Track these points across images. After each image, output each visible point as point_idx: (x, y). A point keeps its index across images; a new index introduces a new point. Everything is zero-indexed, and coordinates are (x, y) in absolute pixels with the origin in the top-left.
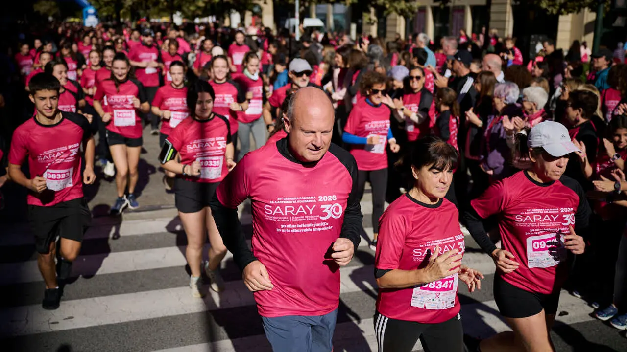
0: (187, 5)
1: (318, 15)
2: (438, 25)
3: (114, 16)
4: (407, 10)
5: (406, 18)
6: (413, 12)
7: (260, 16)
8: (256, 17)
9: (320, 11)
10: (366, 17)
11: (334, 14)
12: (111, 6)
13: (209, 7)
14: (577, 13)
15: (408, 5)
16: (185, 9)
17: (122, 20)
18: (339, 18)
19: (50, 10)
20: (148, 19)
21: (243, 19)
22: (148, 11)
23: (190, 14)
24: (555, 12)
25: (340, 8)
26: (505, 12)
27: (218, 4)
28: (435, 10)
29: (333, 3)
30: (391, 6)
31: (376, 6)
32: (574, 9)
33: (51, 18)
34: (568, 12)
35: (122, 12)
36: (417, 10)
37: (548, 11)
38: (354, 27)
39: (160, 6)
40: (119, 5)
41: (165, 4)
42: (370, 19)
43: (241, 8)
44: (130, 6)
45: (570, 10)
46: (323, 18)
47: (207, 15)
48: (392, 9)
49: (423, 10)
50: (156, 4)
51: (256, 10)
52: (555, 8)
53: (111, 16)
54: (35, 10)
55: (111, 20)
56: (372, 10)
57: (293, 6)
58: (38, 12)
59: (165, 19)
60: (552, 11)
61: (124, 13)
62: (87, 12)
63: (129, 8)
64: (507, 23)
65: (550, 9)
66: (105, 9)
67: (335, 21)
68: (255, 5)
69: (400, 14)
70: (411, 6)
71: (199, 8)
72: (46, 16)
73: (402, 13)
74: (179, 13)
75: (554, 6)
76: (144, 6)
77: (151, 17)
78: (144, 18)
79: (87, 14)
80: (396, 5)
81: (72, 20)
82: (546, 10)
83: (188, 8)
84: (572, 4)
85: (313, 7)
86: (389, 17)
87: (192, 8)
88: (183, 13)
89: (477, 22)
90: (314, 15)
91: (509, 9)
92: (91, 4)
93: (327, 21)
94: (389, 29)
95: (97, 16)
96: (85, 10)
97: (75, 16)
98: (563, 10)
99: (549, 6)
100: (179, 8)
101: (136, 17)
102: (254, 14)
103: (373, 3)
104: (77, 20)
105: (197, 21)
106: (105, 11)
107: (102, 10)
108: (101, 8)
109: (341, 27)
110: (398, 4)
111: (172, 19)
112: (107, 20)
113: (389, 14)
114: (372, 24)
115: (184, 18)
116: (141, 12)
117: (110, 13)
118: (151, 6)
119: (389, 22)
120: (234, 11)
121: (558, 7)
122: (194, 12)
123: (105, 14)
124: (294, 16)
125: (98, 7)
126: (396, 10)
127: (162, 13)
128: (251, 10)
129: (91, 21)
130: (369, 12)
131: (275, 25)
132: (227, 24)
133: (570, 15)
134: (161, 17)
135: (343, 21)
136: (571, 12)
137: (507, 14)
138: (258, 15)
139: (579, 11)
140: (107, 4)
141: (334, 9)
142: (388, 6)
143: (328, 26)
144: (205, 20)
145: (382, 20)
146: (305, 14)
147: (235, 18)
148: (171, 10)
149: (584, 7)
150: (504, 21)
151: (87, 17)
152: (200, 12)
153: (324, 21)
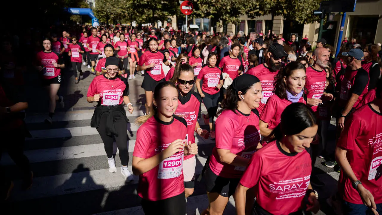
0: (138, 18)
1: (197, 24)
2: (250, 29)
3: (106, 22)
4: (236, 21)
5: (236, 25)
6: (239, 22)
7: (171, 23)
8: (169, 24)
9: (198, 22)
10: (218, 24)
11: (204, 23)
12: (104, 18)
13: (148, 18)
14: (312, 23)
15: (237, 19)
16: (137, 20)
17: (109, 24)
18: (206, 25)
19: (77, 19)
20: (121, 24)
21: (163, 25)
22: (121, 20)
23: (139, 22)
24: (302, 23)
25: (207, 20)
26: (280, 23)
27: (152, 17)
28: (249, 21)
29: (203, 18)
30: (229, 19)
31: (222, 19)
32: (310, 22)
33: (78, 23)
34: (308, 23)
35: (109, 20)
36: (240, 21)
37: (299, 22)
38: (212, 28)
39: (126, 18)
40: (108, 17)
41: (128, 17)
42: (220, 25)
43: (162, 19)
44: (113, 18)
45: (309, 22)
46: (199, 25)
47: (147, 23)
48: (229, 20)
49: (243, 22)
50: (124, 17)
51: (169, 20)
52: (302, 21)
53: (104, 22)
54: (71, 20)
55: (105, 24)
56: (221, 21)
57: (185, 18)
58: (72, 20)
59: (129, 24)
60: (301, 22)
61: (110, 21)
62: (94, 20)
63: (112, 19)
64: (281, 28)
65: (300, 21)
66: (102, 19)
67: (204, 26)
68: (169, 18)
69: (233, 23)
70: (238, 19)
71: (143, 19)
72: (75, 22)
73: (234, 22)
74: (134, 22)
75: (301, 20)
76: (119, 18)
77: (122, 23)
78: (119, 24)
79: (94, 21)
80: (231, 19)
81: (87, 24)
82: (298, 22)
83: (138, 19)
84: (310, 19)
85: (195, 20)
86: (228, 25)
87: (141, 19)
88: (137, 21)
89: (267, 28)
90: (195, 23)
91: (282, 22)
92: (95, 17)
93: (201, 26)
94: (228, 30)
95: (98, 22)
96: (93, 19)
97: (89, 23)
98: (306, 22)
99: (299, 20)
100: (135, 19)
101: (115, 23)
102: (168, 22)
103: (221, 18)
104: (90, 24)
105: (143, 25)
106: (102, 20)
107: (100, 20)
108: (100, 19)
109: (207, 29)
110: (232, 19)
111: (131, 25)
112: (103, 25)
113: (228, 23)
114: (221, 27)
115: (137, 24)
116: (118, 21)
117: (104, 21)
118: (122, 18)
119: (228, 27)
120: (159, 21)
121: (303, 21)
122: (141, 21)
123: (102, 21)
124: (185, 24)
125: (99, 18)
126: (231, 21)
127: (127, 21)
128: (167, 20)
129: (96, 24)
130: (219, 22)
131: (177, 27)
132: (156, 27)
133: (309, 24)
134: (127, 23)
135: (208, 26)
136: (309, 23)
137: (281, 24)
138: (170, 23)
139: (313, 23)
140: (102, 17)
141: (204, 21)
142: (227, 19)
143: (201, 28)
144: (146, 25)
145: (225, 26)
146: (191, 22)
147: (160, 23)
148: (131, 20)
149: (315, 21)
150: (280, 27)
151: (94, 23)
152: (144, 21)
153: (199, 26)
